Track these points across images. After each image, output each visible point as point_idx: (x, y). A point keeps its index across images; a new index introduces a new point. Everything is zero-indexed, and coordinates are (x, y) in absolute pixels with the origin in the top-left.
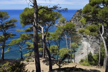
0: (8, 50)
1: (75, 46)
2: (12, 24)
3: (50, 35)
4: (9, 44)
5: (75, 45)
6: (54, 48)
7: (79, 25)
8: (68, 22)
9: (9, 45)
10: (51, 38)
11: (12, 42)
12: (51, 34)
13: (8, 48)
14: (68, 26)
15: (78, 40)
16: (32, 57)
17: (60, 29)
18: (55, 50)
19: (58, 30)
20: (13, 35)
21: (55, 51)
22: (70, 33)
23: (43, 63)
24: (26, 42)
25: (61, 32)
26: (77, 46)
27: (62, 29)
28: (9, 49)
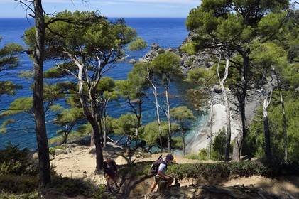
0: (5, 127)
1: (186, 114)
2: (8, 57)
3: (116, 87)
4: (6, 112)
5: (186, 112)
6: (129, 122)
7: (204, 60)
8: (174, 51)
9: (4, 115)
10: (118, 95)
11: (15, 106)
12: (118, 85)
13: (4, 123)
14: (162, 61)
15: (200, 101)
16: (68, 145)
17: (139, 70)
18: (132, 127)
19: (134, 73)
20: (12, 87)
21: (132, 129)
22: (165, 80)
23: (91, 155)
24: (51, 105)
25: (142, 79)
26: (189, 115)
27: (146, 70)
28: (7, 124)
